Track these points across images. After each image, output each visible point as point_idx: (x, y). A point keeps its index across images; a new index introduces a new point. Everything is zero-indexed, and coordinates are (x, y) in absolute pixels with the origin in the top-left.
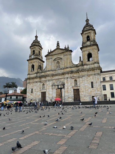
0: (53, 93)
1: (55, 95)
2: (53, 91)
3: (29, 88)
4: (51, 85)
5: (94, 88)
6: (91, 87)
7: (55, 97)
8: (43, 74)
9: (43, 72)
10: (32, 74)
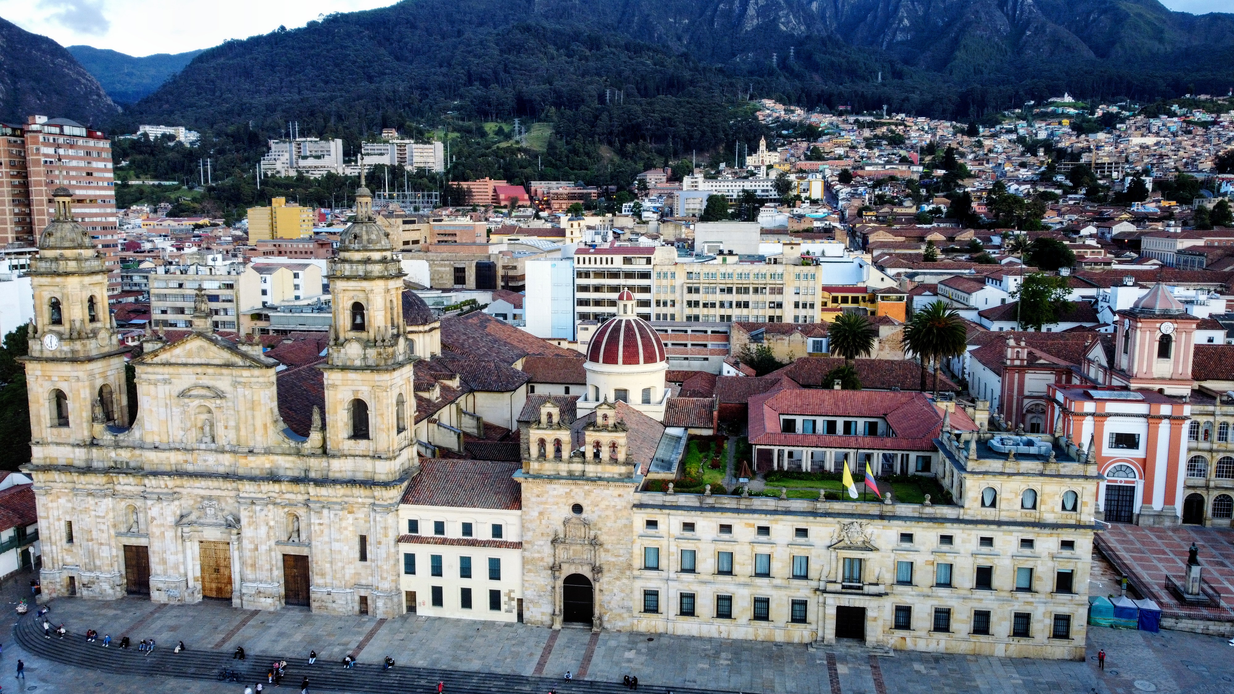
0: (185, 557)
1: (198, 568)
2: (184, 551)
3: (47, 518)
4: (171, 519)
5: (368, 563)
6: (357, 555)
7: (196, 580)
8: (124, 455)
9: (122, 447)
10: (58, 444)
